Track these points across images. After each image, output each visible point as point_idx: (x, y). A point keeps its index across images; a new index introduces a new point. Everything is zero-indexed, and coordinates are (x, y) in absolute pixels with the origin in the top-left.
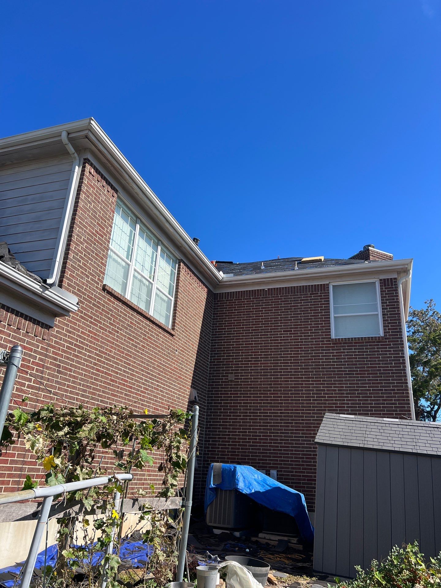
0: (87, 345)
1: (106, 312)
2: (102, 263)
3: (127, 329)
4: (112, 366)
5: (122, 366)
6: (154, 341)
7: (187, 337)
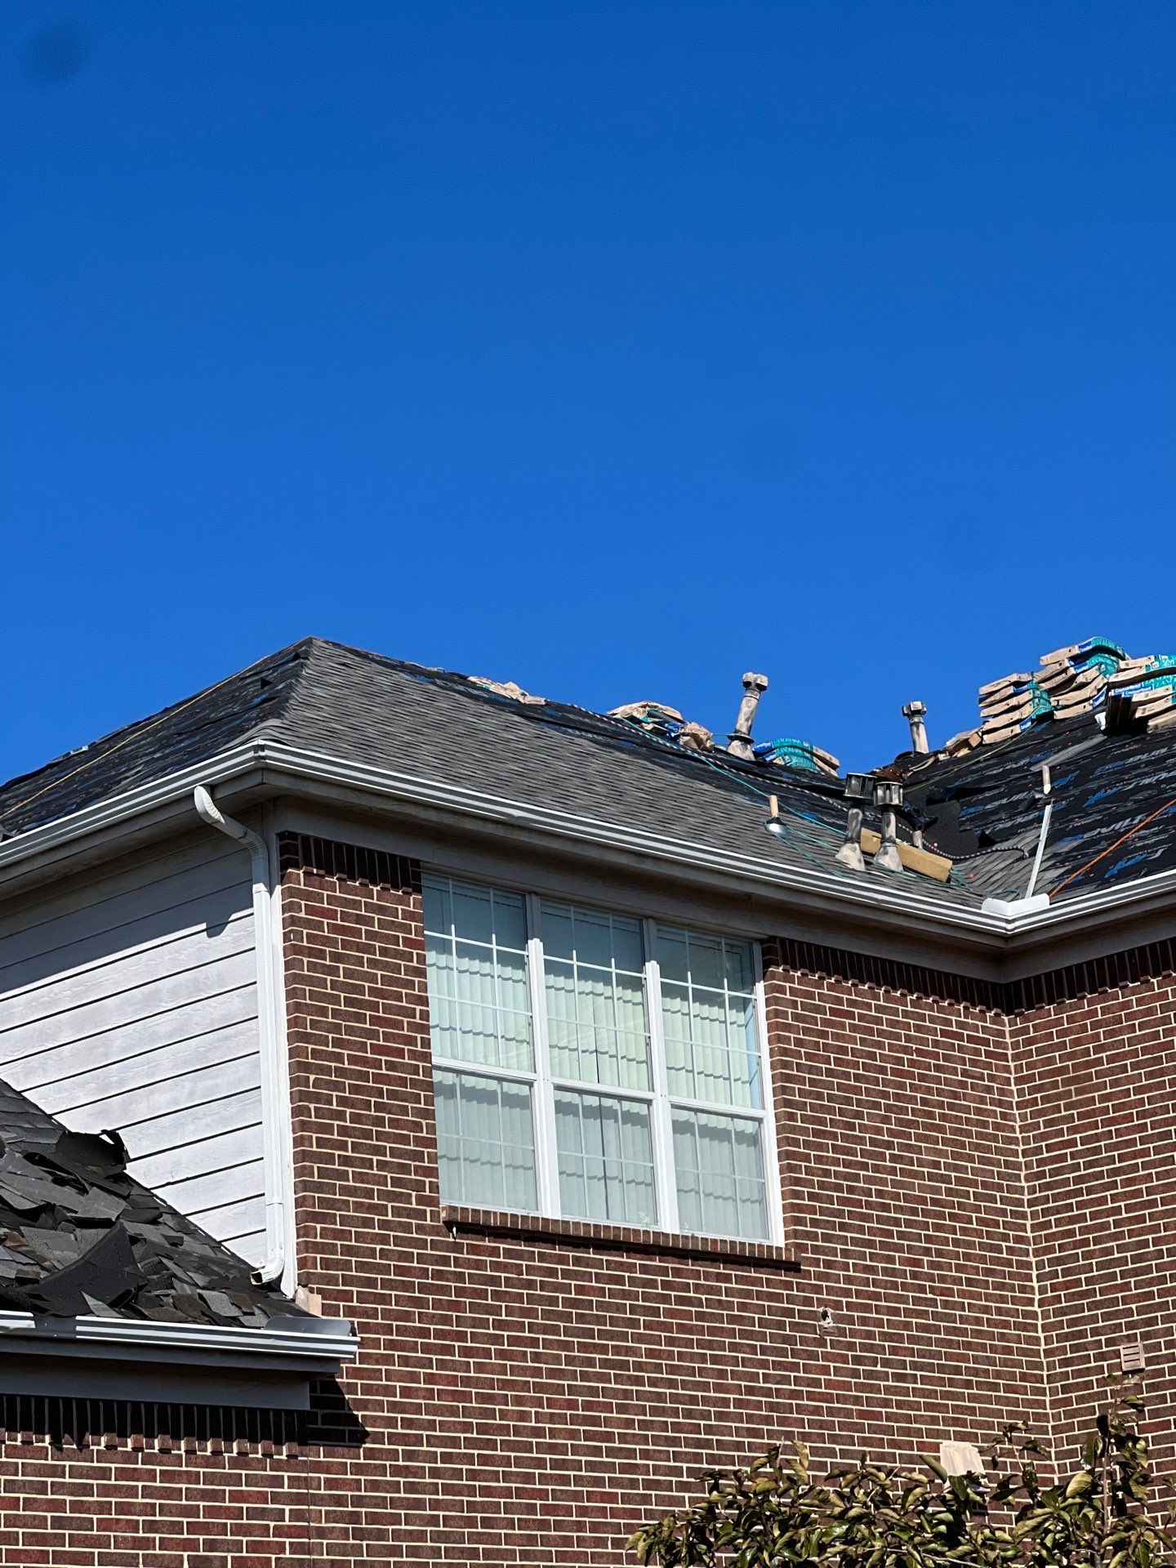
0: (431, 1425)
1: (472, 1293)
2: (420, 1141)
3: (568, 1317)
4: (539, 1463)
5: (577, 1450)
6: (701, 1316)
7: (870, 1244)
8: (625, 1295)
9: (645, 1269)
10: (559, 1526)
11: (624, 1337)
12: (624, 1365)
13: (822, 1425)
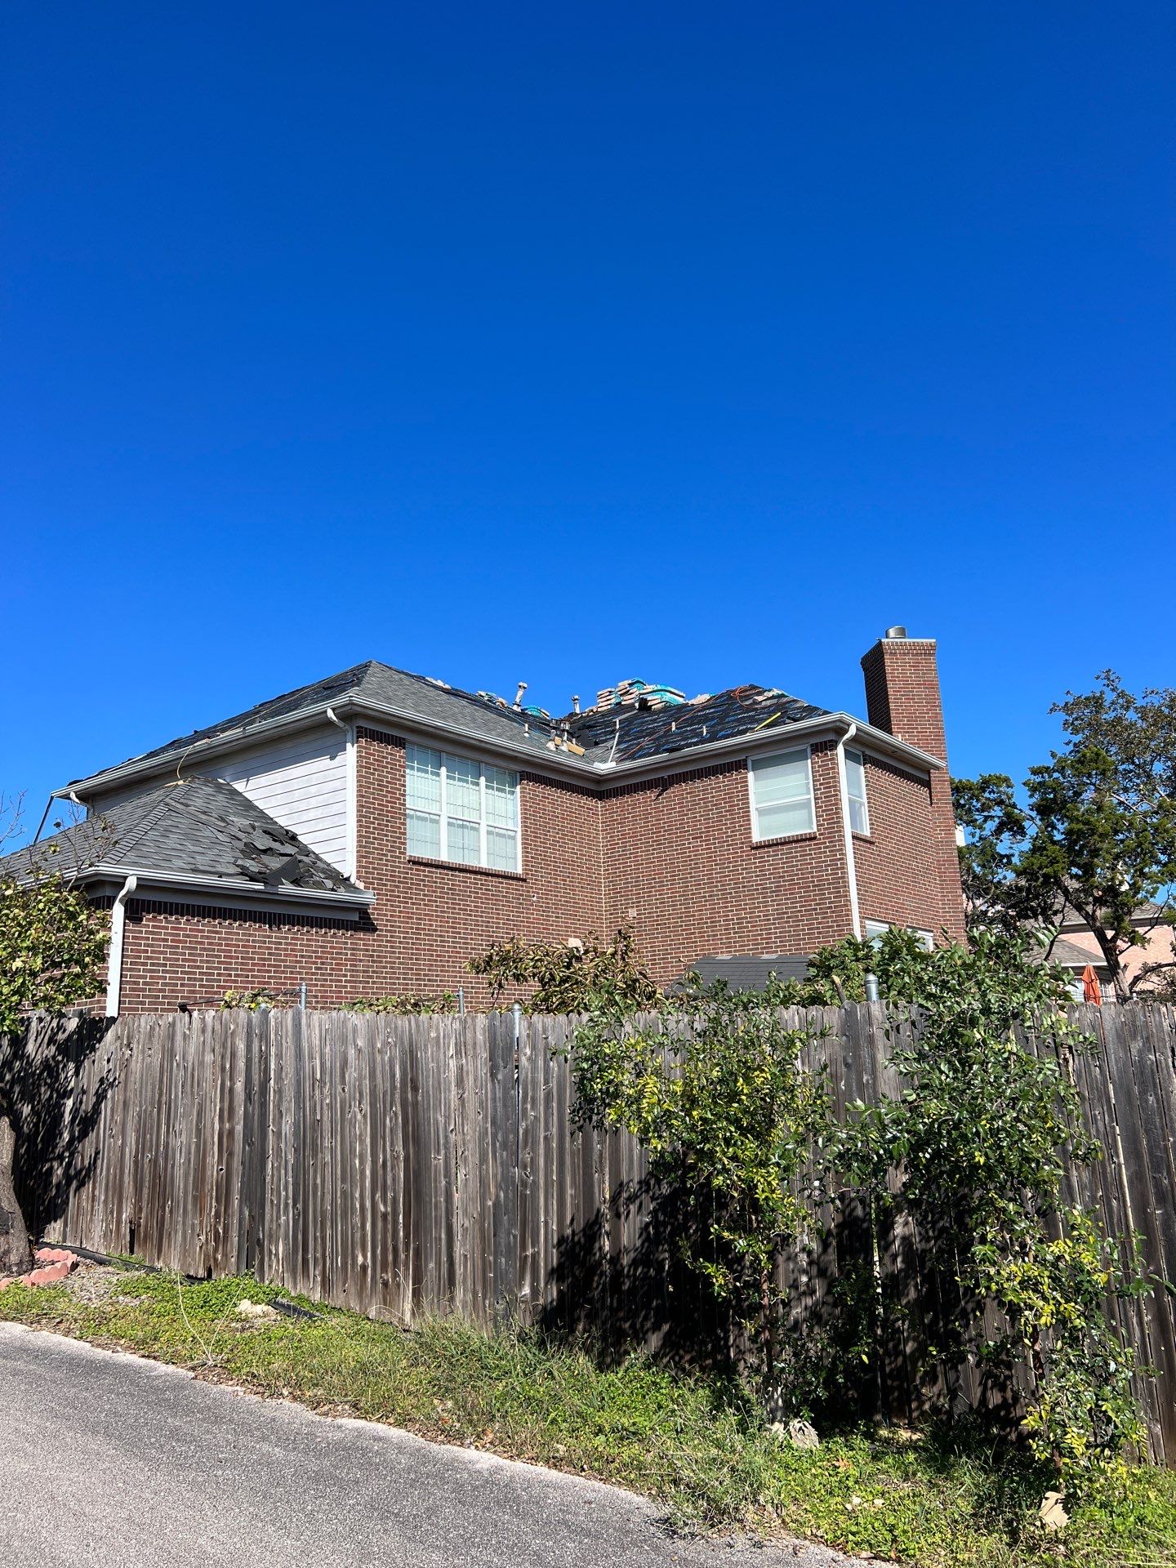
1: (416, 884)
2: (400, 833)
3: (448, 893)
4: (436, 941)
6: (493, 895)
7: (550, 874)
8: (468, 887)
9: (475, 879)
10: (441, 961)
11: (467, 901)
12: (466, 910)
13: (530, 931)
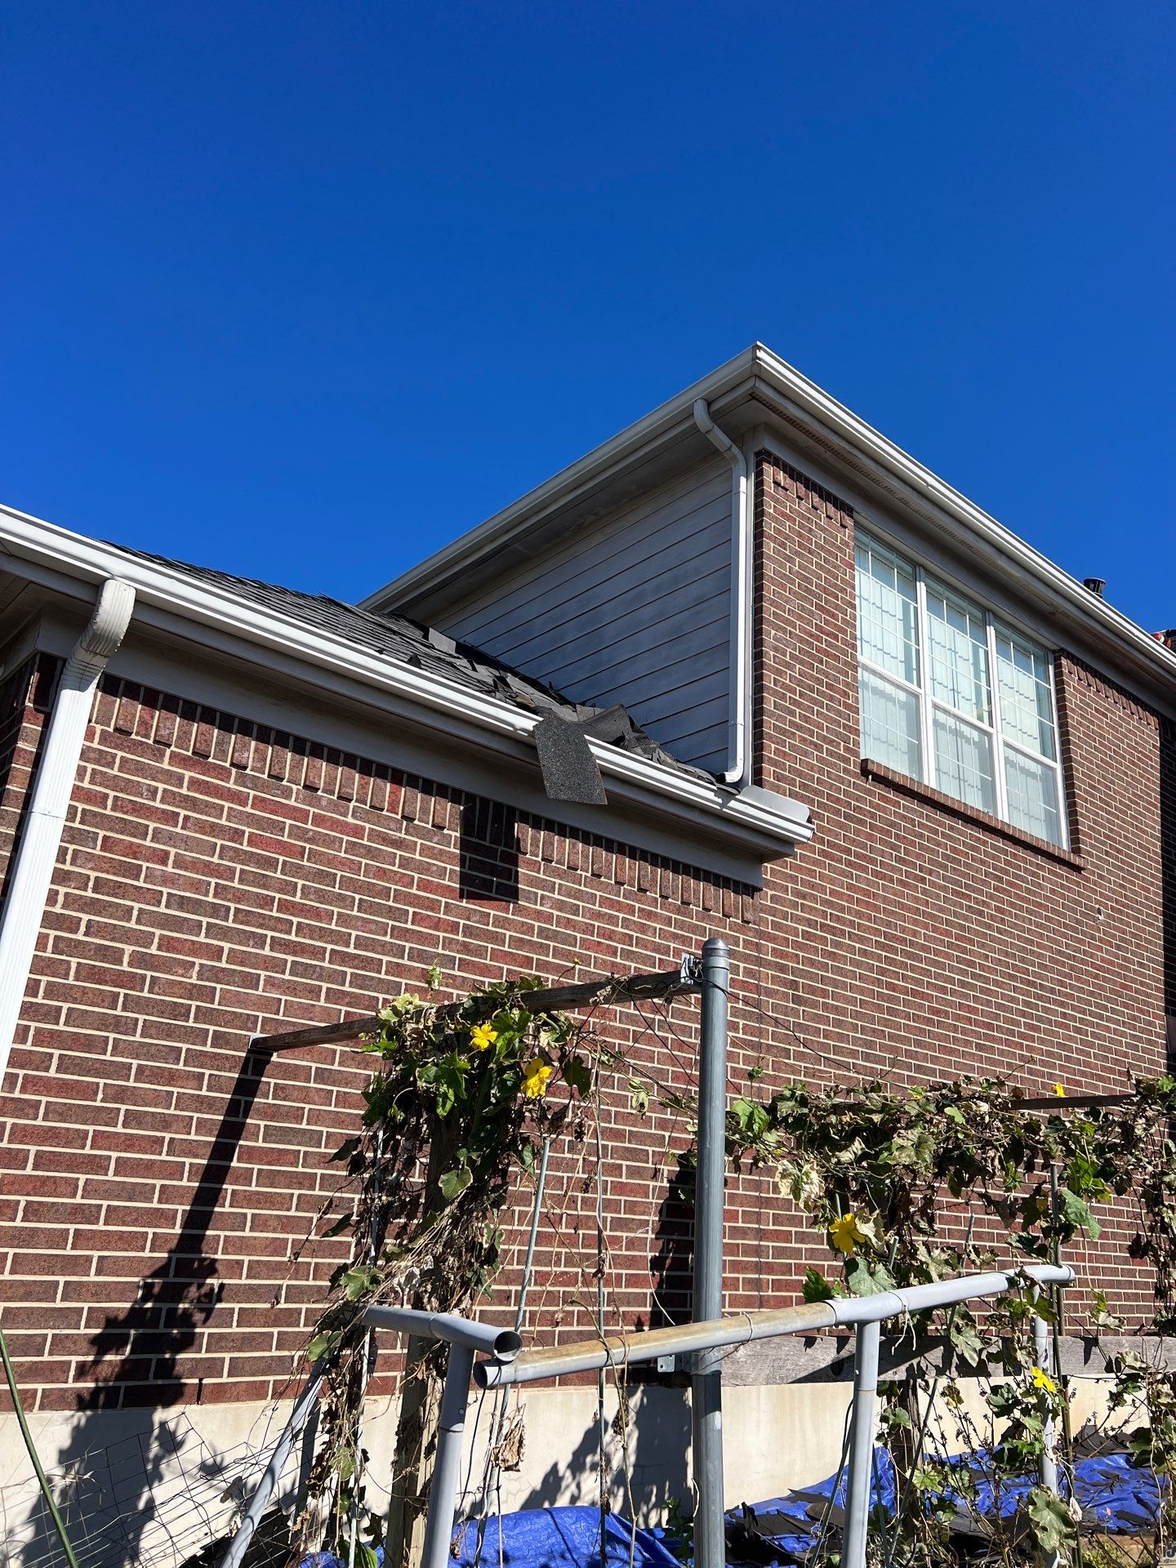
0: (852, 924)
1: (881, 831)
2: (847, 706)
3: (945, 868)
4: (927, 973)
5: (952, 969)
6: (1028, 891)
7: (1122, 870)
